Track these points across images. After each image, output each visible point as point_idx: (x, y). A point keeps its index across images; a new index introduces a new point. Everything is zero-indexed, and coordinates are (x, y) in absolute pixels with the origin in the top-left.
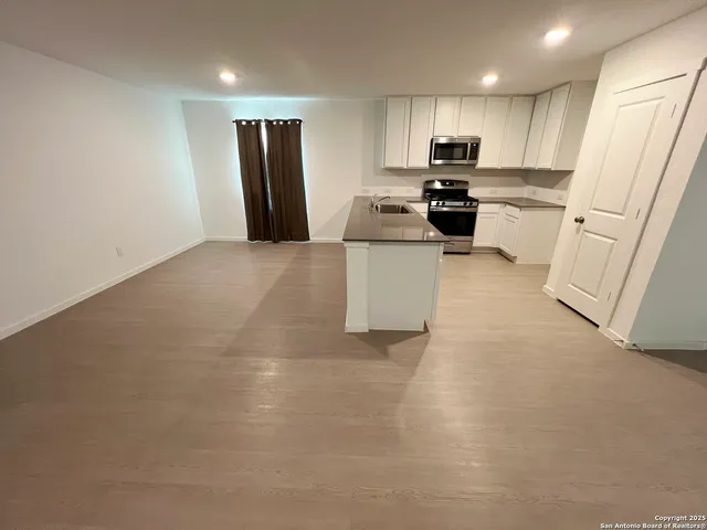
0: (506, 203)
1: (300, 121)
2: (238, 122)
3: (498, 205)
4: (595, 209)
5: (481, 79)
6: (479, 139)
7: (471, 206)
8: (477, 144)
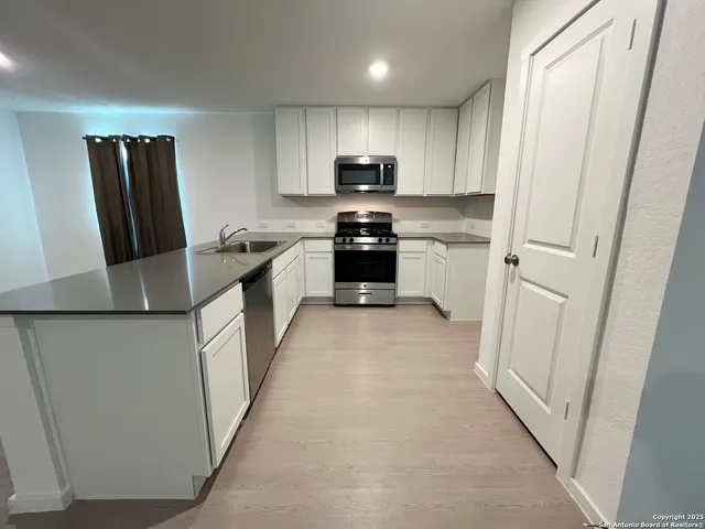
0: (434, 239)
1: (173, 138)
2: (90, 140)
3: (424, 243)
4: (531, 241)
5: (365, 69)
6: (394, 159)
7: (388, 243)
8: (393, 165)
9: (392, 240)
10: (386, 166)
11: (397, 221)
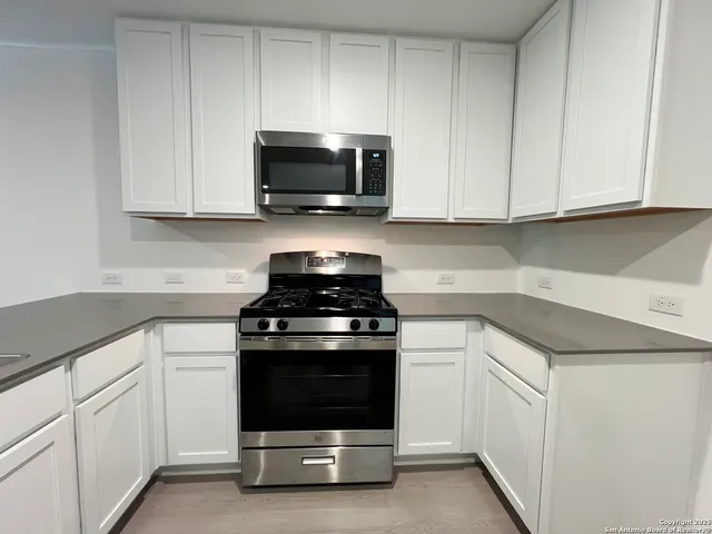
6: (386, 139)
7: (374, 331)
8: (383, 154)
9: (385, 324)
10: (367, 154)
11: (392, 270)
